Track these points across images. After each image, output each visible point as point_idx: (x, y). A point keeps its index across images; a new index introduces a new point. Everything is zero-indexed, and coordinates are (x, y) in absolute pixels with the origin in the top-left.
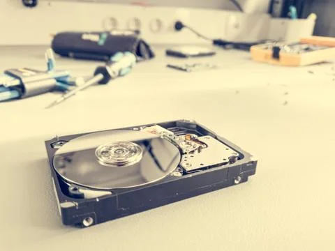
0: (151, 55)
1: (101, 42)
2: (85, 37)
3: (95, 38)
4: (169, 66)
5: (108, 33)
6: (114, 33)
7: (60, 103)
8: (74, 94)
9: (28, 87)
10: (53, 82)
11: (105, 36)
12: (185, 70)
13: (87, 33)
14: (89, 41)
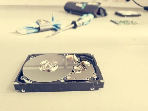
0: (105, 14)
1: (83, 8)
2: (77, 5)
3: (80, 5)
4: (112, 21)
5: (87, 3)
6: (89, 4)
7: (50, 36)
8: (59, 33)
9: (41, 28)
10: (52, 27)
11: (85, 5)
12: (117, 24)
13: (78, 3)
14: (78, 7)
